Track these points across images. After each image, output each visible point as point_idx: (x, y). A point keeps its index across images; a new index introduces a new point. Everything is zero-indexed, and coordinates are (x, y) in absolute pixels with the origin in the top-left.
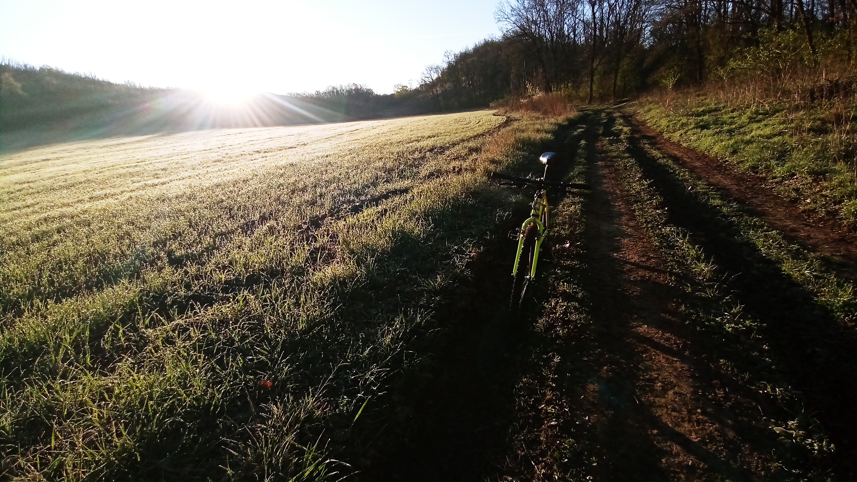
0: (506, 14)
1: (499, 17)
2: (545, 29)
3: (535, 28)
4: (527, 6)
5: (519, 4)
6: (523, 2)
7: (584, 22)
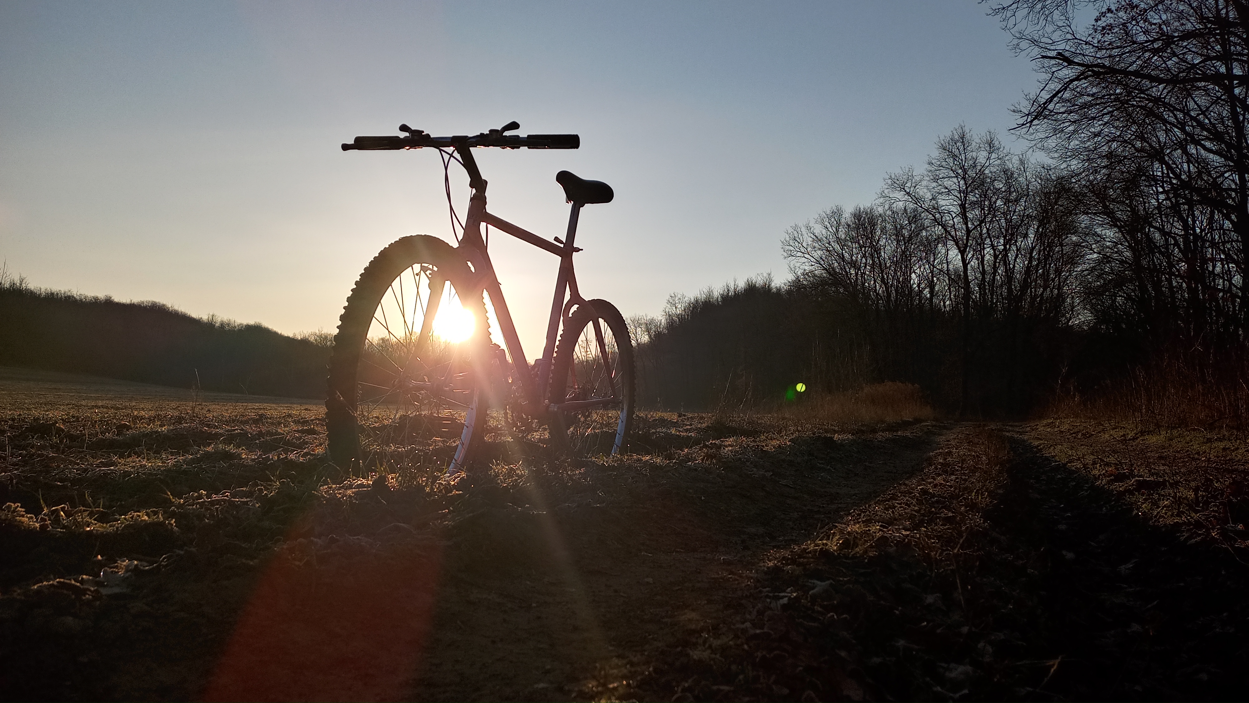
0: (805, 245)
1: (792, 248)
2: (874, 277)
3: (857, 274)
4: (843, 237)
5: (829, 233)
6: (835, 231)
7: (948, 274)
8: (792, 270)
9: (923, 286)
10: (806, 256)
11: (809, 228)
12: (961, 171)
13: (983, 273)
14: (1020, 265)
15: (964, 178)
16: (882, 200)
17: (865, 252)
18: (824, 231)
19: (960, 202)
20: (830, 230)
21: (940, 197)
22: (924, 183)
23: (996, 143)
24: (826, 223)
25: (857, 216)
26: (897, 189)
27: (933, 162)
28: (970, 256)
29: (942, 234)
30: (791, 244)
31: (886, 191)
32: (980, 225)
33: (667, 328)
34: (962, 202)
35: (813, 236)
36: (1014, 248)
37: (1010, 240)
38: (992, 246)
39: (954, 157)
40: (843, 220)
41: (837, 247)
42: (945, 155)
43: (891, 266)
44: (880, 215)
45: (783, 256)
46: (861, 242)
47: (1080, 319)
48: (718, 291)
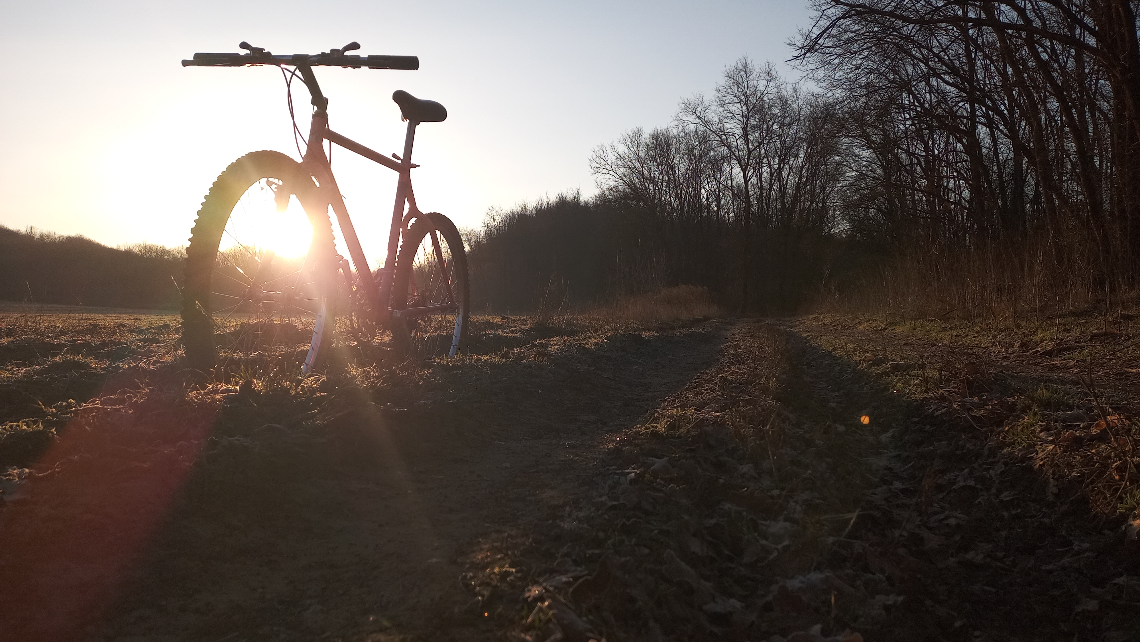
0: (609, 162)
1: (598, 166)
2: (669, 192)
3: (654, 189)
4: (643, 155)
5: (630, 152)
6: (636, 150)
7: (732, 190)
8: (599, 185)
9: (711, 200)
10: (611, 172)
11: (613, 147)
12: (744, 97)
13: (761, 188)
14: (792, 182)
15: (746, 104)
16: (676, 123)
17: (662, 170)
18: (626, 150)
19: (742, 126)
20: (632, 149)
21: (725, 120)
22: (713, 108)
23: (774, 73)
24: (628, 143)
25: (655, 137)
26: (690, 113)
27: (720, 89)
28: (750, 173)
29: (728, 154)
30: (597, 162)
31: (680, 115)
32: (759, 146)
33: (486, 239)
34: (744, 125)
35: (616, 155)
36: (787, 167)
37: (784, 159)
38: (769, 165)
39: (738, 85)
40: (643, 141)
41: (638, 165)
42: (730, 82)
43: (683, 182)
44: (675, 137)
45: (590, 173)
46: (659, 160)
47: (839, 228)
48: (532, 204)
